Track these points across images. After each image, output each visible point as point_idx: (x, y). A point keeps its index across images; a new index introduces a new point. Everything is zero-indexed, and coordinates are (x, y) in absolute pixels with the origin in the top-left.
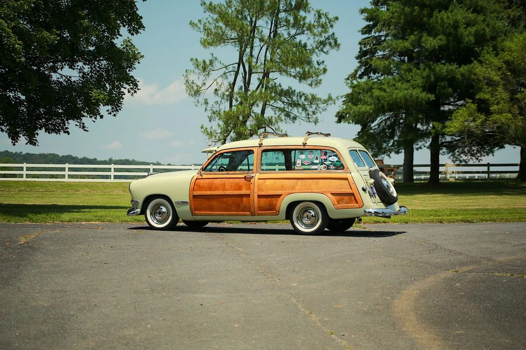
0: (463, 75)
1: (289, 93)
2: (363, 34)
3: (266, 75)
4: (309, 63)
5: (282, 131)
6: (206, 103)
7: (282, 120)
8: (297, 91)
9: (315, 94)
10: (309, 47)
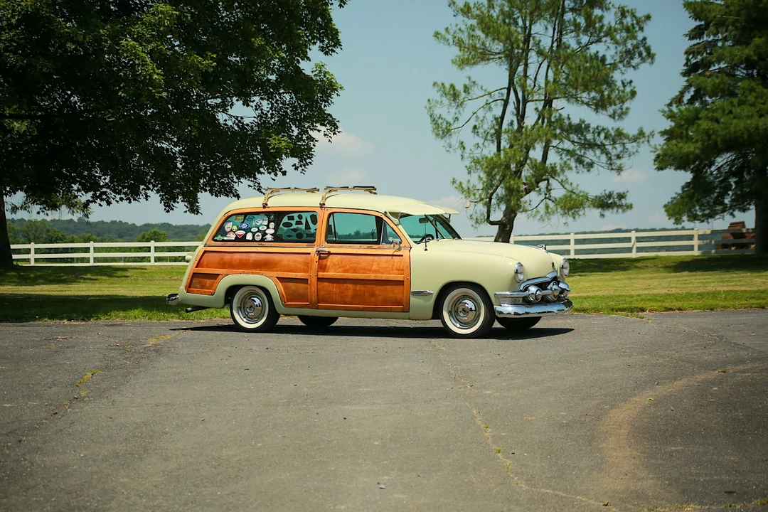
1: (580, 129)
2: (691, 38)
3: (548, 103)
4: (610, 84)
5: (571, 184)
6: (462, 147)
7: (570, 169)
8: (593, 125)
9: (621, 129)
10: (609, 61)
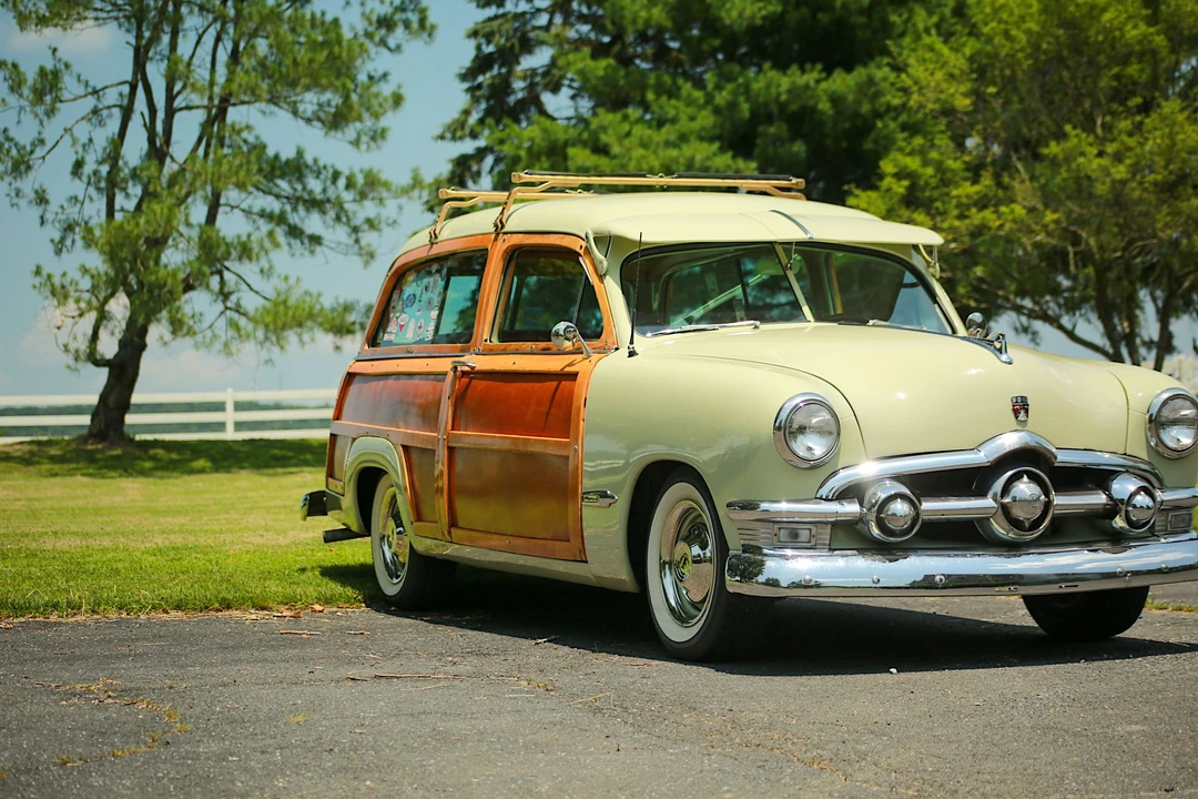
0: (835, 100)
2: (481, 6)
3: (217, 115)
5: (286, 278)
6: (41, 199)
7: (278, 247)
9: (375, 171)
10: (346, 32)
